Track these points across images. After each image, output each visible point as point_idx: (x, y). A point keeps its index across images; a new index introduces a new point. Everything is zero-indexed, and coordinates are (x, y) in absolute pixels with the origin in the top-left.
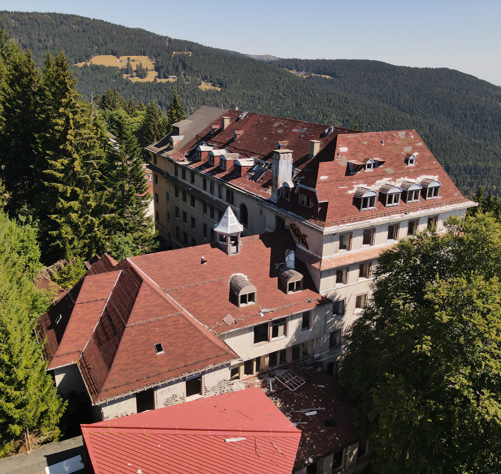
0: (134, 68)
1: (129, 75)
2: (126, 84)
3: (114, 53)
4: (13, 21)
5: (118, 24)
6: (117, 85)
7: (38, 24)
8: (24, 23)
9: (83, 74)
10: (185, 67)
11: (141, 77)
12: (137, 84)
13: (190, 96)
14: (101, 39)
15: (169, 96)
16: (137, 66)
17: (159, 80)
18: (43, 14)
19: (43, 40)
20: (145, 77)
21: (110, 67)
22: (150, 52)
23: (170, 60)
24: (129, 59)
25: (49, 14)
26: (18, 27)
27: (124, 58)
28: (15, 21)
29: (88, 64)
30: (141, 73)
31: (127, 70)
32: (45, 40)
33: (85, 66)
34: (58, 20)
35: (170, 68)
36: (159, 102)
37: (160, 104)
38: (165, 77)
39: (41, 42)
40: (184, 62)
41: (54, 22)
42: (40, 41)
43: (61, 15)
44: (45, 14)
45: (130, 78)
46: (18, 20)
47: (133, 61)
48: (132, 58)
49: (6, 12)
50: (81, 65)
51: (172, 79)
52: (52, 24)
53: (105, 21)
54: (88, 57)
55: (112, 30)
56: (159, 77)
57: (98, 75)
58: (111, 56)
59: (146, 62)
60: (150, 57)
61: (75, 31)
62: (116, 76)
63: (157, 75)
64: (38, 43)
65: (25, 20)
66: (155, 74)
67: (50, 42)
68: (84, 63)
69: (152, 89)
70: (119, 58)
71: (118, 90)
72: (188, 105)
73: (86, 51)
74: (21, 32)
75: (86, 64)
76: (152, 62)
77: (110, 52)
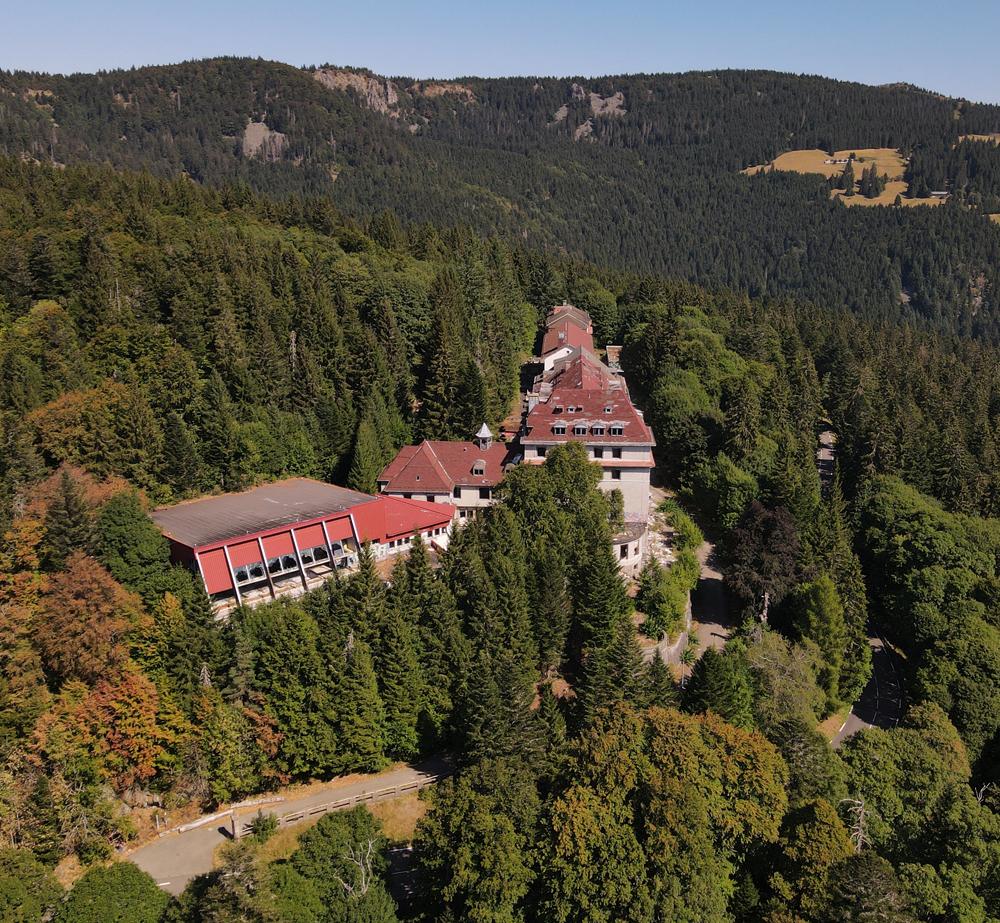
0: (858, 176)
1: (844, 191)
2: (831, 211)
3: (824, 146)
4: (651, 92)
5: (851, 81)
6: (812, 212)
7: (693, 95)
8: (667, 95)
9: (751, 190)
10: (973, 172)
11: (868, 195)
12: (855, 209)
13: (962, 238)
14: (804, 117)
15: (915, 238)
16: (865, 171)
17: (905, 202)
18: (705, 74)
19: (693, 126)
20: (877, 195)
21: (807, 175)
22: (905, 141)
23: (942, 157)
24: (852, 156)
25: (717, 73)
26: (656, 104)
27: (842, 155)
28: (654, 92)
29: (767, 169)
30: (871, 185)
31: (843, 181)
32: (697, 126)
33: (760, 174)
34: (731, 85)
35: (938, 175)
36: (889, 249)
37: (891, 254)
38: (922, 195)
39: (690, 129)
40: (974, 161)
41: (722, 88)
42: (687, 127)
43: (738, 73)
44: (709, 73)
45: (842, 198)
46: (659, 90)
47: (861, 160)
48: (859, 153)
49: (642, 76)
50: (751, 171)
51: (933, 201)
52: (718, 92)
53: (824, 77)
54: (770, 156)
55: (833, 97)
56: (908, 195)
57: (780, 190)
58: (818, 151)
59: (888, 162)
60: (901, 151)
61: (757, 104)
62: (816, 193)
63: (906, 190)
64: (682, 132)
65: (669, 89)
66: (902, 186)
67: (704, 128)
68: (759, 168)
69: (883, 221)
70: (831, 155)
71: (812, 222)
72: (951, 257)
73: (769, 144)
74: (659, 113)
75: (762, 169)
76: (903, 161)
77: (817, 143)
